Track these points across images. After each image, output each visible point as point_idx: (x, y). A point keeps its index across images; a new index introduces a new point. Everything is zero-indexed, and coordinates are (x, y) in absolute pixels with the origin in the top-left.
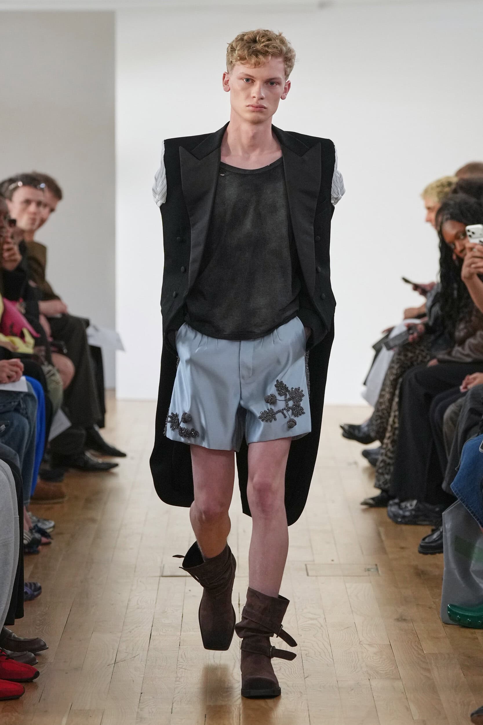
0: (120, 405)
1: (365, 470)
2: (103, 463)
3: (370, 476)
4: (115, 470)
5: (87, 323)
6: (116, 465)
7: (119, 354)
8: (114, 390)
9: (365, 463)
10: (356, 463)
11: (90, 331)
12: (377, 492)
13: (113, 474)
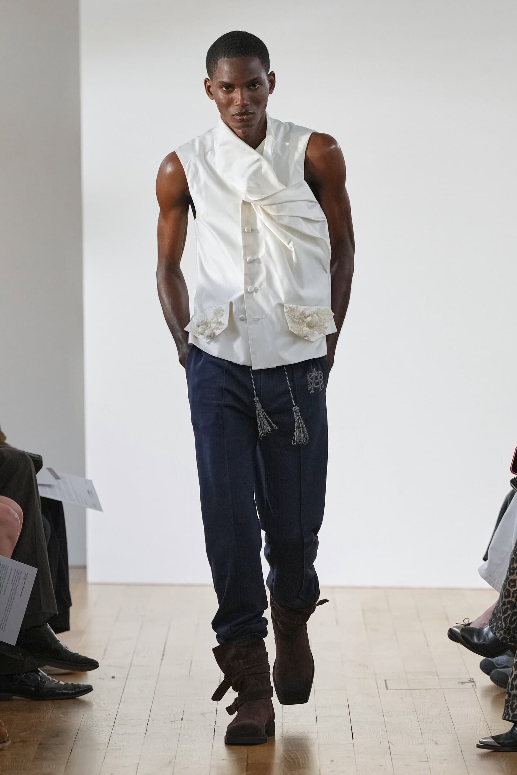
0: (92, 593)
1: (487, 691)
2: (66, 686)
3: (495, 700)
4: (85, 697)
5: (38, 463)
6: (89, 689)
7: (91, 513)
8: (84, 568)
9: (486, 680)
10: (472, 681)
11: (42, 477)
12: (506, 727)
13: (84, 703)
